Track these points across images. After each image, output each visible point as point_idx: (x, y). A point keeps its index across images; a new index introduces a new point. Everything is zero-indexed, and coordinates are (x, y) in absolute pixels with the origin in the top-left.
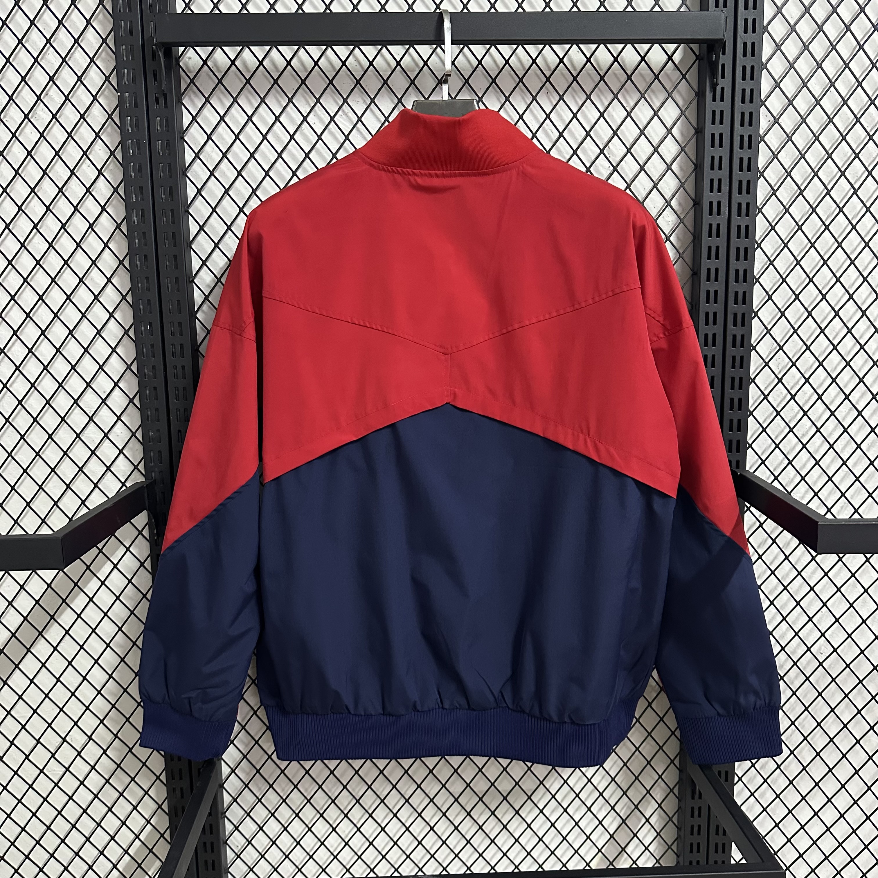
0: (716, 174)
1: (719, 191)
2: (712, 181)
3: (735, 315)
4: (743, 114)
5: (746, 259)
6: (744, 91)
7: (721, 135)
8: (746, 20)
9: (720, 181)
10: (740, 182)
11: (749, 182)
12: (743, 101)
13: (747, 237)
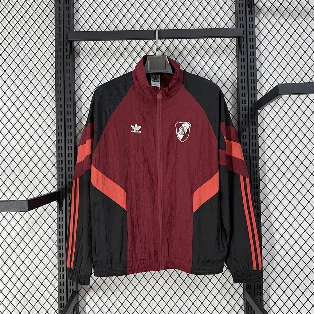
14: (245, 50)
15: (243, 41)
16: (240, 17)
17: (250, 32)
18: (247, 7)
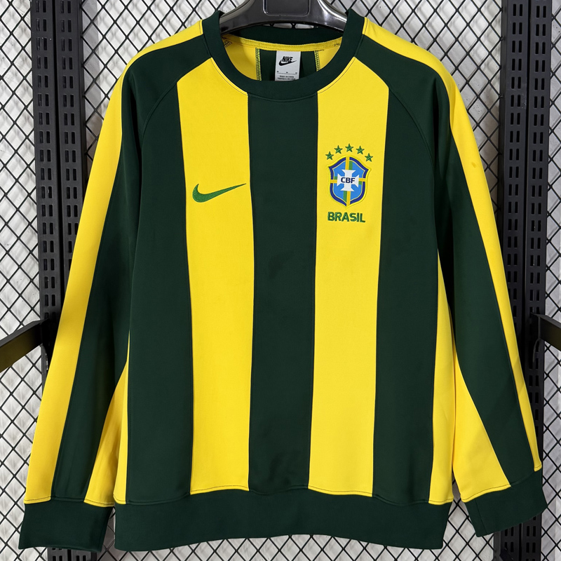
0: (516, 73)
1: (519, 87)
2: (513, 79)
3: (534, 187)
4: (538, 26)
5: (541, 142)
6: (538, 8)
7: (520, 42)
9: (520, 79)
10: (536, 80)
11: (543, 80)
12: (538, 16)
13: (542, 124)
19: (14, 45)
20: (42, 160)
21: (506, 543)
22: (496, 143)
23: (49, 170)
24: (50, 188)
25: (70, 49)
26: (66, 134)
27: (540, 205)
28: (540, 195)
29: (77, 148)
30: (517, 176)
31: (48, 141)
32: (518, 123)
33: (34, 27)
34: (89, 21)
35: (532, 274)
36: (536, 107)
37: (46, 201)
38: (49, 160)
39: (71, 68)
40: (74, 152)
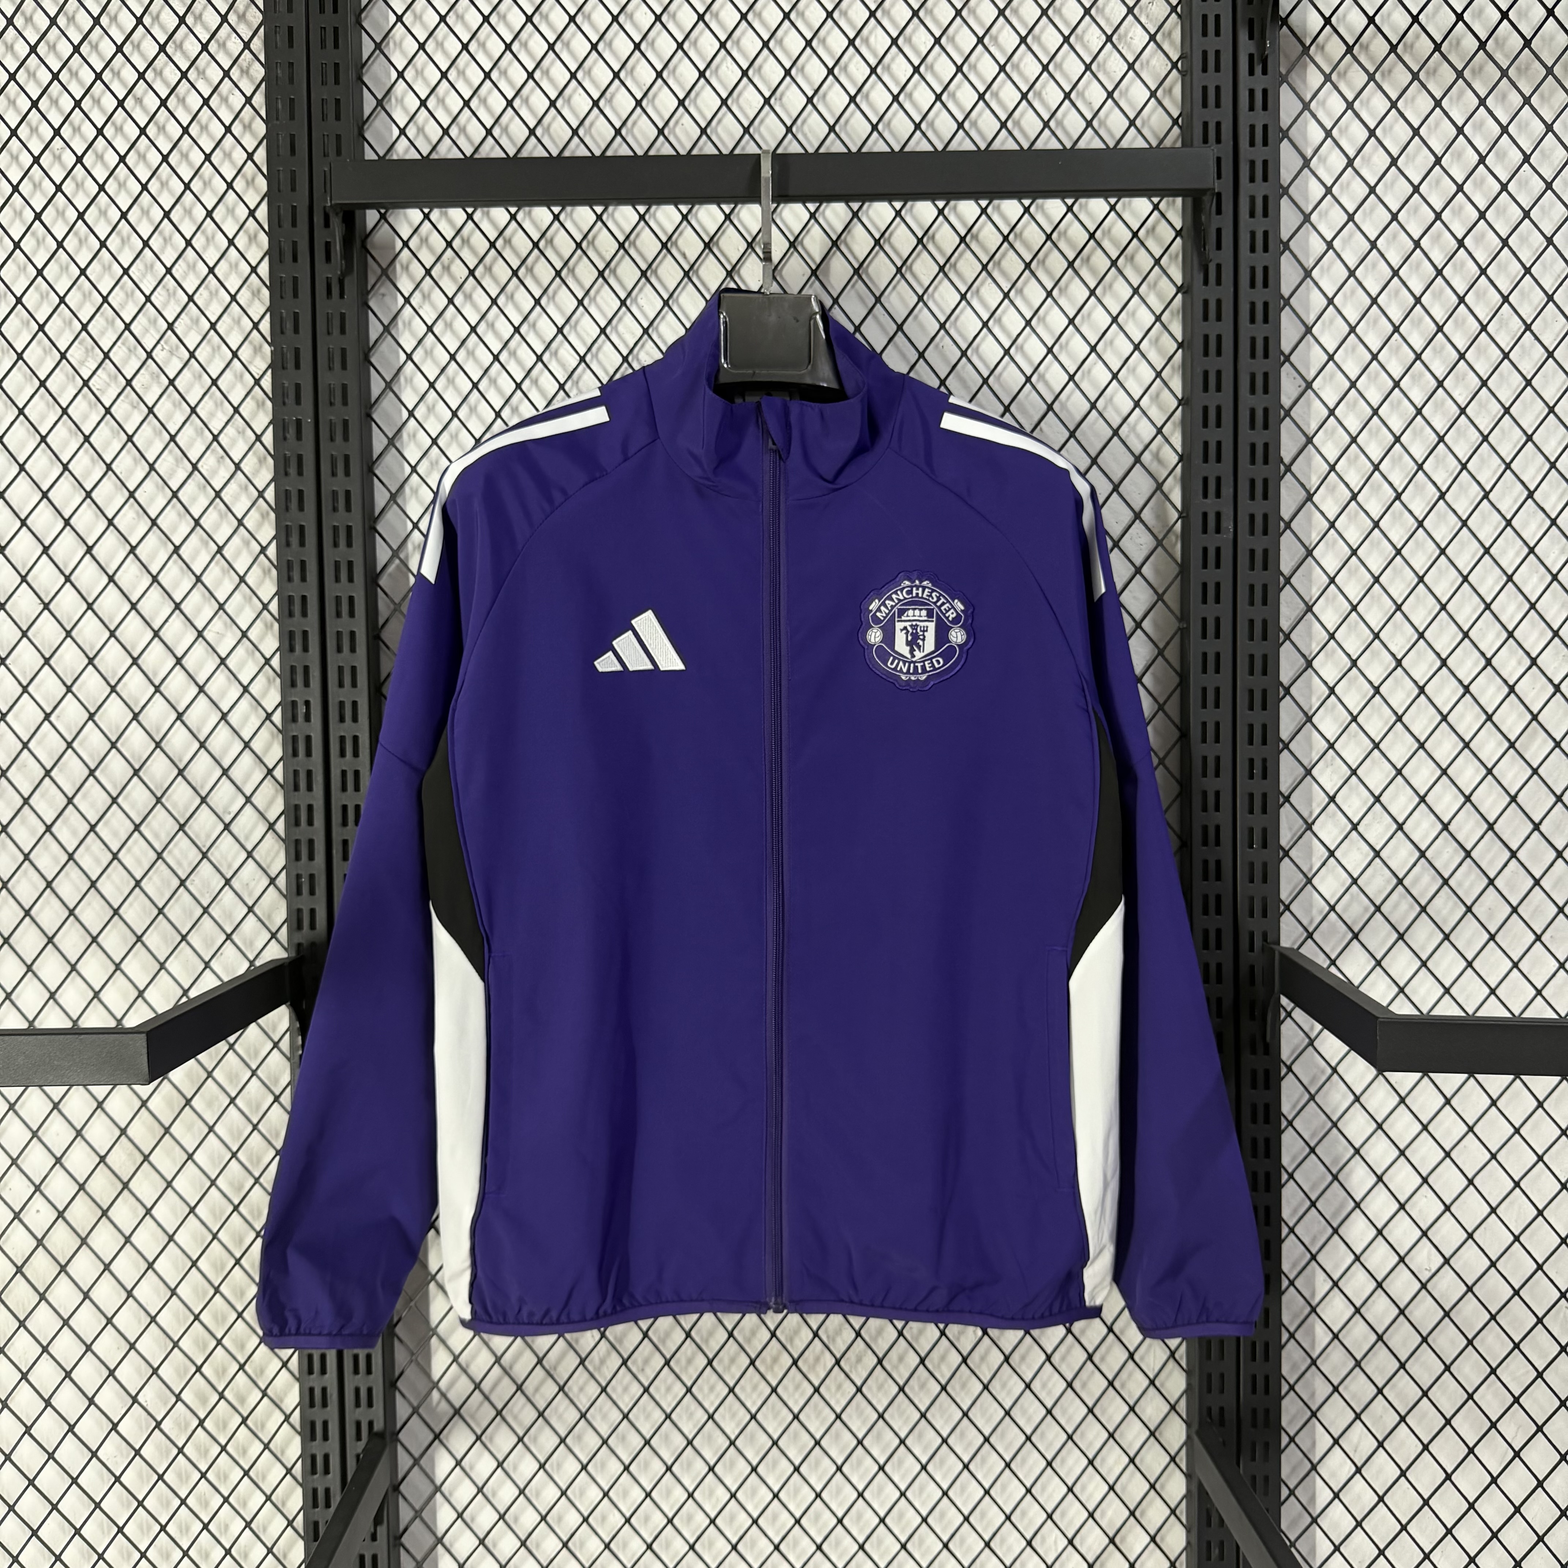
0: (1212, 469)
1: (1218, 495)
2: (1205, 480)
3: (1251, 692)
4: (1253, 377)
5: (1265, 602)
6: (1253, 340)
7: (1219, 409)
8: (1253, 234)
9: (1218, 480)
10: (1252, 482)
11: (1266, 482)
12: (1253, 355)
13: (1265, 568)
14: (1225, 256)
15: (1219, 212)
16: (1205, 89)
17: (1252, 163)
18: (1243, 35)
19: (241, 433)
20: (292, 649)
21: (1209, 1410)
22: (1175, 606)
23: (306, 669)
24: (307, 703)
25: (346, 438)
26: (338, 599)
27: (1264, 727)
28: (1264, 708)
29: (359, 626)
30: (1217, 671)
31: (304, 614)
32: (1218, 566)
33: (278, 397)
34: (383, 385)
35: (1252, 865)
36: (1252, 533)
37: (300, 729)
38: (305, 649)
39: (347, 473)
40: (352, 634)
